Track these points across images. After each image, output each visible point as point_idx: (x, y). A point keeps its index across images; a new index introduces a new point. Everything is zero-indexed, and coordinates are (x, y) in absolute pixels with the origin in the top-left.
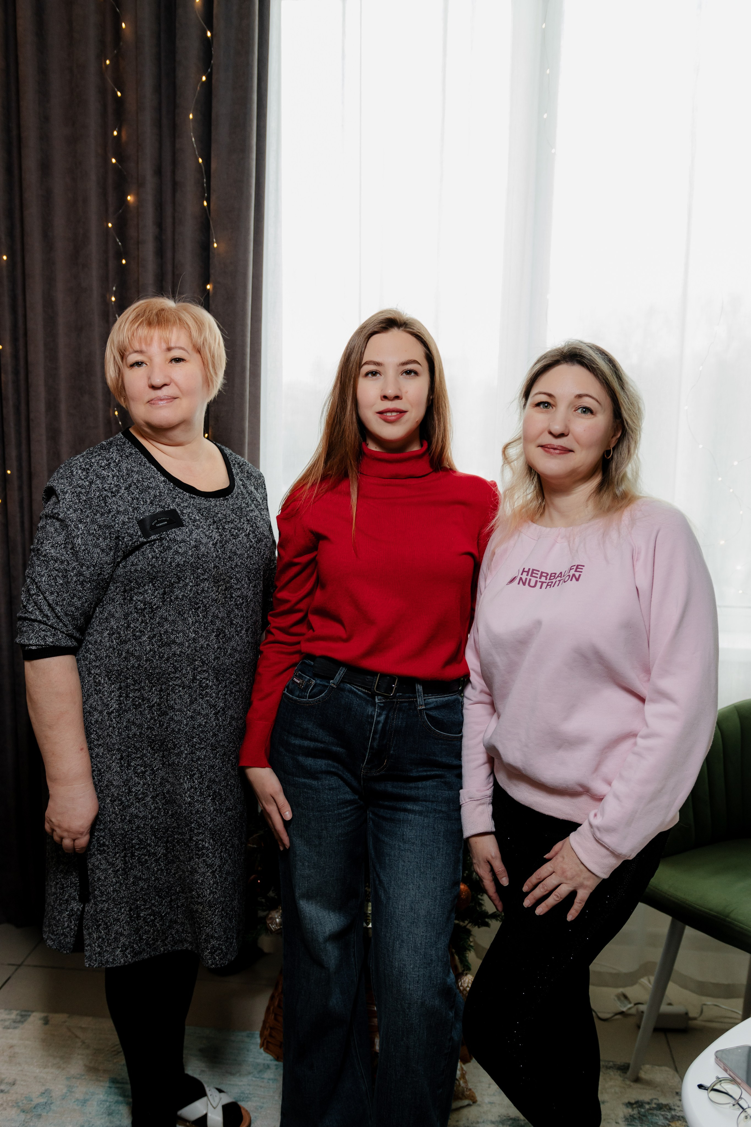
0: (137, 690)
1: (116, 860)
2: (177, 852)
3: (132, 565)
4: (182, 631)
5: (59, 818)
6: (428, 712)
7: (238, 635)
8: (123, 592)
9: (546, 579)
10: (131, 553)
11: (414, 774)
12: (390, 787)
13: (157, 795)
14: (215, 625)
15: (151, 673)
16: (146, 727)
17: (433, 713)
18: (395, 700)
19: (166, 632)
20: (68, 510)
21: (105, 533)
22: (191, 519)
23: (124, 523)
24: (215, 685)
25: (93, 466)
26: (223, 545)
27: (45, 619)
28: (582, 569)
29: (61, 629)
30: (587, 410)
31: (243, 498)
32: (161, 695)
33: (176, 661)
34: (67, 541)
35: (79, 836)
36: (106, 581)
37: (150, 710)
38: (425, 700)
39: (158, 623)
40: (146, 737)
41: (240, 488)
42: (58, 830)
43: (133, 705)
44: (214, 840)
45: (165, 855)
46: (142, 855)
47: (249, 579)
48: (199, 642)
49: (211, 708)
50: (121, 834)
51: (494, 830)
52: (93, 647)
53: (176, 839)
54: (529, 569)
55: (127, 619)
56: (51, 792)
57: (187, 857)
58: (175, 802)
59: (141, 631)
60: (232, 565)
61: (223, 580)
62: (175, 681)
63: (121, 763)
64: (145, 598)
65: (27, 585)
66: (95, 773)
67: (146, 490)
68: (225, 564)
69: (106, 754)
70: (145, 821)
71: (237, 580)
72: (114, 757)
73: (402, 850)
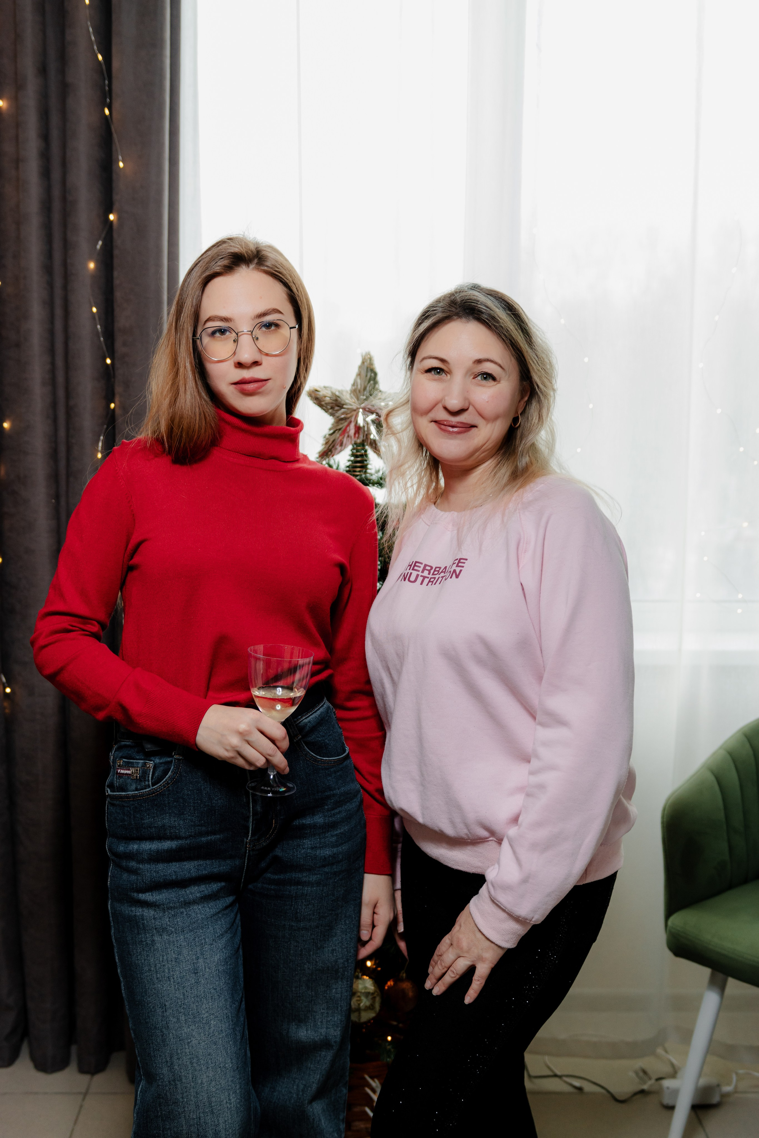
9: (429, 574)
17: (311, 738)
28: (464, 563)
30: (488, 376)
54: (412, 562)
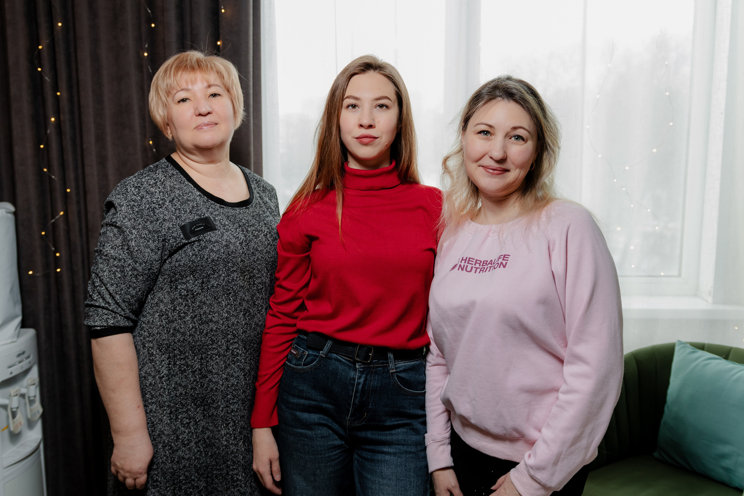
0: (182, 359)
1: (167, 492)
2: (216, 484)
3: (177, 261)
4: (218, 312)
5: (122, 462)
6: (398, 374)
7: (259, 313)
8: (169, 282)
9: (480, 266)
10: (175, 252)
11: (388, 423)
12: (369, 434)
13: (199, 441)
14: (243, 306)
15: (194, 345)
16: (190, 387)
17: (402, 375)
18: (372, 366)
19: (205, 313)
20: (124, 219)
21: (154, 237)
22: (222, 224)
23: (169, 228)
24: (243, 353)
25: (143, 184)
26: (247, 244)
27: (107, 305)
28: (508, 258)
29: (120, 313)
31: (260, 207)
32: (201, 362)
33: (213, 335)
34: (123, 243)
35: (139, 476)
36: (155, 274)
37: (193, 374)
38: (395, 365)
39: (199, 306)
40: (190, 395)
41: (258, 199)
42: (121, 472)
43: (179, 371)
44: (245, 474)
45: (205, 487)
46: (188, 488)
47: (267, 270)
48: (231, 320)
49: (241, 371)
50: (171, 472)
51: (453, 465)
52: (147, 326)
53: (215, 474)
54: (467, 258)
55: (173, 303)
56: (115, 442)
57: (224, 488)
58: (214, 445)
59: (185, 313)
60: (254, 259)
61: (248, 271)
62: (212, 351)
63: (171, 417)
64: (187, 287)
65: (92, 279)
66: (150, 425)
67: (186, 202)
68: (250, 258)
69: (158, 410)
70: (190, 461)
71: (259, 270)
72: (165, 412)
73: (382, 485)
